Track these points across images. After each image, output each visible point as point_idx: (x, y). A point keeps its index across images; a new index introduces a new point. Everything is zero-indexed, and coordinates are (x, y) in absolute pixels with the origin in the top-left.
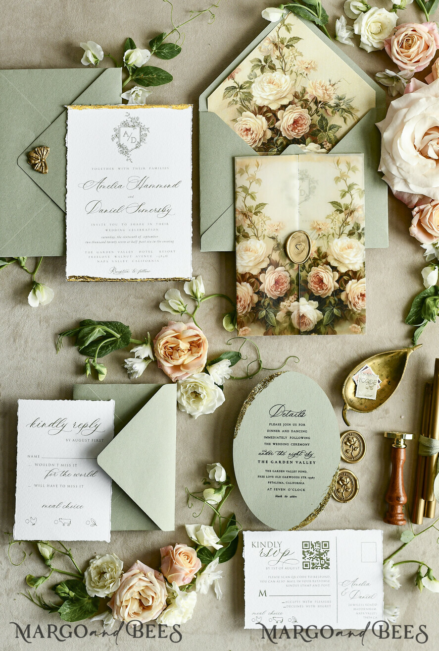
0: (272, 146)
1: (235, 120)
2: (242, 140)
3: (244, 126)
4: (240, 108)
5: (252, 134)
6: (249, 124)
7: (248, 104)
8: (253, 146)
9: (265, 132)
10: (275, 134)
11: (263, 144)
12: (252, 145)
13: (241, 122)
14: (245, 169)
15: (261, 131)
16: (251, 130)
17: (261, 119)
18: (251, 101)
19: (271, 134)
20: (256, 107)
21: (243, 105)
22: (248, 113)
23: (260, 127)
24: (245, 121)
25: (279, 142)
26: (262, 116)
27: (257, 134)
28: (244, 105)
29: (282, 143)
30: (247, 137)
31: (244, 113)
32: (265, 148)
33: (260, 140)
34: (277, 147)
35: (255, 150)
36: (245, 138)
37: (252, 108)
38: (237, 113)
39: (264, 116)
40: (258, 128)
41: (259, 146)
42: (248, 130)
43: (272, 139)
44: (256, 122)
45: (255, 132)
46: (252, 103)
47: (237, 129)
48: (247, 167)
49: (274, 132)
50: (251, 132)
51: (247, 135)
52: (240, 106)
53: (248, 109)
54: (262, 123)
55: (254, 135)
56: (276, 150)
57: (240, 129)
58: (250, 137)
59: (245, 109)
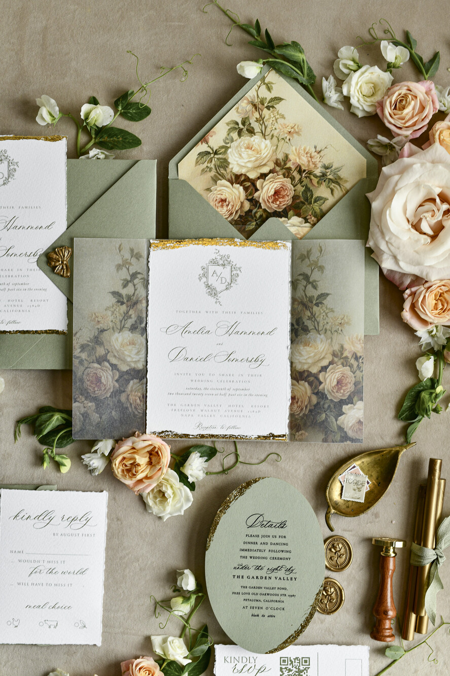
0: (250, 219)
1: (209, 190)
3: (219, 196)
4: (215, 175)
5: (227, 205)
7: (224, 172)
8: (229, 219)
9: (242, 203)
10: (253, 205)
12: (228, 217)
13: (215, 192)
15: (238, 202)
16: (227, 200)
17: (238, 188)
18: (227, 169)
21: (217, 172)
22: (224, 182)
24: (220, 190)
25: (258, 215)
26: (239, 185)
28: (219, 172)
29: (261, 216)
30: (221, 209)
31: (219, 182)
34: (256, 221)
35: (231, 223)
37: (229, 177)
38: (212, 182)
39: (241, 185)
40: (235, 199)
41: (236, 218)
43: (250, 211)
45: (231, 203)
46: (228, 170)
49: (252, 204)
50: (227, 203)
51: (222, 206)
52: (215, 173)
53: (223, 177)
54: (239, 193)
55: (230, 207)
56: (255, 223)
57: (215, 200)
58: (225, 208)
59: (220, 177)
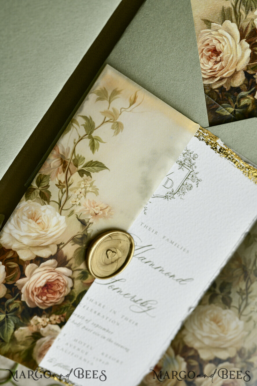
2: (198, 62)
6: (223, 43)
11: (221, 88)
14: (109, 94)
19: (242, 82)
20: (250, 26)
23: (234, 60)
27: (223, 68)
32: (218, 96)
33: (221, 79)
36: (203, 60)
42: (215, 52)
44: (234, 48)
47: (202, 39)
48: (115, 93)
